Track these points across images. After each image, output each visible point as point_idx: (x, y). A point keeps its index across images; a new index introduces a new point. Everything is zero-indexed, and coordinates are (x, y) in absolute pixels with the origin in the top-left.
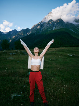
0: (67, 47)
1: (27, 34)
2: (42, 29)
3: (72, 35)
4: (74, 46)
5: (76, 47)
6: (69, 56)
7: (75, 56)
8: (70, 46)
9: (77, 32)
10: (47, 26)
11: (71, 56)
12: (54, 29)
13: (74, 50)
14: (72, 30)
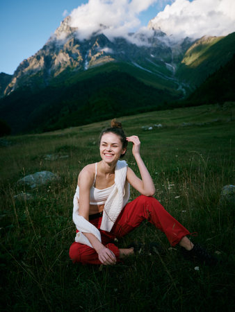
0: (133, 114)
1: (5, 92)
2: (50, 70)
3: (142, 80)
4: (151, 110)
5: (156, 112)
6: (144, 130)
7: (161, 128)
8: (142, 112)
9: (153, 71)
10: (65, 59)
11: (151, 128)
12: (86, 68)
13: (153, 119)
14: (138, 64)
